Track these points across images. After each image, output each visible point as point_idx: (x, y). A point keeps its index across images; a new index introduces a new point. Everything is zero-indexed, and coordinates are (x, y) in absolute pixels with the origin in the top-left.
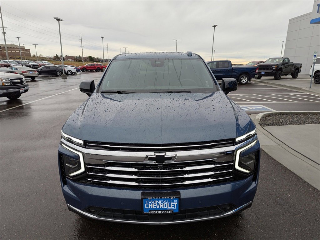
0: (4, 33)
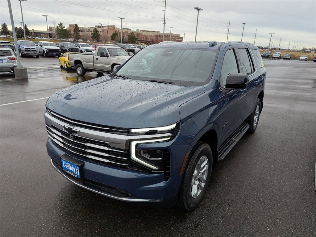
0: (165, 23)
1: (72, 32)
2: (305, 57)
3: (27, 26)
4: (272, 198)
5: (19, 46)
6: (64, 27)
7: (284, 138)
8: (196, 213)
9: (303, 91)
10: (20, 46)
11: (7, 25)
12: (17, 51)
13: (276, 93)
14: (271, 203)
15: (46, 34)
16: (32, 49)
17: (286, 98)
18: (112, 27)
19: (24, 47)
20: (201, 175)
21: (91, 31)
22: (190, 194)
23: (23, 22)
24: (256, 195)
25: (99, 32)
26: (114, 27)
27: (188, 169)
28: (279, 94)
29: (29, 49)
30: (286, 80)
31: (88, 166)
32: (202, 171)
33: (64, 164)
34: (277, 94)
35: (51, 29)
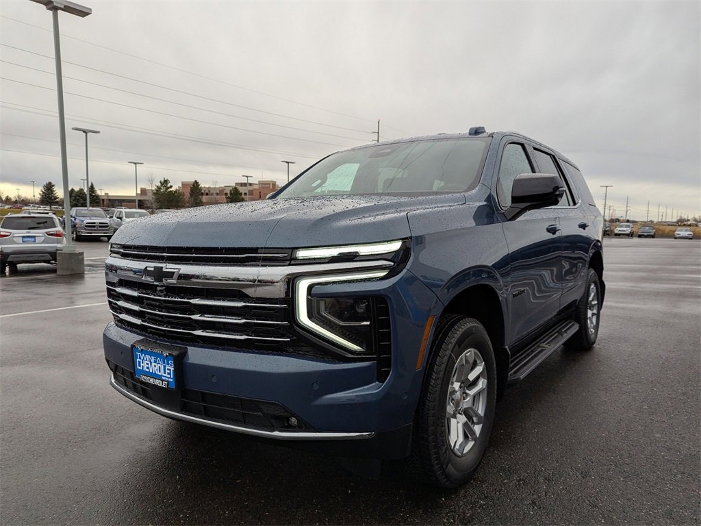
1: (187, 195)
2: (686, 231)
3: (95, 186)
4: (656, 466)
5: (73, 219)
6: (171, 187)
7: (664, 357)
8: (465, 497)
9: (694, 283)
10: (75, 219)
11: (54, 186)
12: (68, 226)
13: (632, 287)
14: (654, 474)
15: (134, 201)
16: (100, 223)
17: (658, 295)
18: (269, 184)
19: (83, 221)
20: (471, 402)
21: (226, 194)
22: (445, 441)
23: (87, 180)
24: (612, 461)
25: (243, 194)
26: (273, 184)
27: (436, 367)
28: (638, 287)
29: (94, 223)
30: (651, 266)
31: (196, 355)
32: (472, 392)
33: (139, 362)
34: (634, 289)
35: (144, 191)
